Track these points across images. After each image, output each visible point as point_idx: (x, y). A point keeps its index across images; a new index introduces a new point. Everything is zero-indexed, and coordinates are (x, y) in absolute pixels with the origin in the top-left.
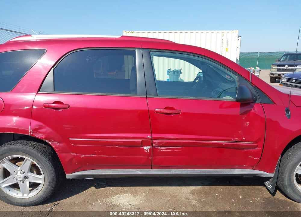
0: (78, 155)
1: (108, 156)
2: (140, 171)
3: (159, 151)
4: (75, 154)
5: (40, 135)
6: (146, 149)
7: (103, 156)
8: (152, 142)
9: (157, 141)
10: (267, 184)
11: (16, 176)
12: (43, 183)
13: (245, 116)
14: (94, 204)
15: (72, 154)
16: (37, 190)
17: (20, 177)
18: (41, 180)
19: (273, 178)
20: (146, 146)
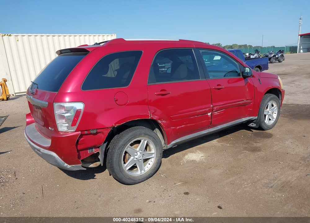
0: (175, 128)
1: (191, 125)
2: (205, 131)
3: (214, 115)
5: (156, 117)
7: (188, 125)
8: (213, 109)
9: (215, 108)
10: (251, 125)
11: (136, 157)
12: (155, 157)
13: (247, 85)
14: (181, 164)
15: (172, 128)
16: (149, 164)
17: (140, 157)
18: (153, 154)
19: (257, 119)
20: (209, 113)
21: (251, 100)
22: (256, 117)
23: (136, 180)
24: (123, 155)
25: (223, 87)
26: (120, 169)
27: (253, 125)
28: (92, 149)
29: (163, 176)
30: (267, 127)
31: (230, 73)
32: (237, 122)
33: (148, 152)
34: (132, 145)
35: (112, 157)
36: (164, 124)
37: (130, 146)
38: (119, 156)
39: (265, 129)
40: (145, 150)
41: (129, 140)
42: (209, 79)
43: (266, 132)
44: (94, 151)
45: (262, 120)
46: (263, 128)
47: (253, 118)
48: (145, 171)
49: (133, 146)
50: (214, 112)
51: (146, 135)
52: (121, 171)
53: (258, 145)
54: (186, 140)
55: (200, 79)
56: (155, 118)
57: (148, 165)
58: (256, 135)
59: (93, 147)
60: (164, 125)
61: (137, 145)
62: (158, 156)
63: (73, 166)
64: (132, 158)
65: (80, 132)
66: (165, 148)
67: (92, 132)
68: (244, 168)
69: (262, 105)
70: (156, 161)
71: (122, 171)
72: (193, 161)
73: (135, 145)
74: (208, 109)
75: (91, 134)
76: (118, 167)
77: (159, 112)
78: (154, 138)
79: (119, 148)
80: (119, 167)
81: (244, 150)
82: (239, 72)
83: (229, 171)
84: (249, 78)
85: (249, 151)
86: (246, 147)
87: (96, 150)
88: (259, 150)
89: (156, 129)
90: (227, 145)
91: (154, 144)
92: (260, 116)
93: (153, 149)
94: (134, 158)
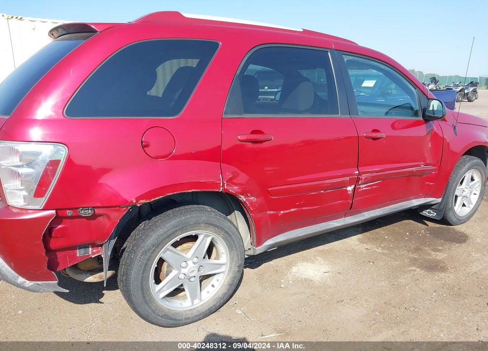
0: (275, 212)
1: (309, 208)
2: (336, 222)
3: (359, 190)
4: (272, 212)
6: (350, 190)
7: (304, 208)
8: (358, 179)
9: (363, 177)
10: (425, 213)
11: (184, 271)
12: (227, 271)
13: (429, 136)
14: (282, 286)
15: (269, 212)
16: (213, 286)
17: (192, 271)
18: (223, 266)
19: (440, 204)
20: (350, 185)
21: (434, 165)
22: (439, 200)
23: (179, 320)
24: (154, 265)
25: (383, 135)
26: (144, 297)
27: (429, 213)
28: (85, 247)
29: (240, 312)
30: (457, 219)
31: (395, 109)
32: (402, 206)
33: (213, 260)
34: (175, 245)
35: (127, 269)
36: (252, 203)
37: (172, 248)
38: (144, 270)
39: (452, 223)
40: (207, 256)
41: (171, 235)
42: (357, 116)
43: (453, 229)
44: (90, 253)
45: (450, 207)
46: (449, 220)
47: (432, 201)
48: (201, 300)
49: (178, 248)
50: (360, 185)
51: (209, 224)
52: (146, 302)
53: (440, 256)
54: (296, 238)
55: (339, 116)
56: (234, 189)
57: (209, 288)
58: (435, 233)
59: (89, 244)
60: (251, 206)
61: (190, 244)
62: (233, 269)
63: (38, 284)
64: (174, 273)
65: (53, 212)
66: (251, 253)
67: (84, 213)
68: (411, 309)
69: (454, 176)
70: (227, 280)
71: (148, 301)
72: (307, 282)
73: (185, 245)
74: (348, 178)
75: (81, 217)
76: (140, 292)
77: (243, 178)
78: (226, 232)
79: (145, 253)
80: (143, 293)
81: (410, 266)
82: (416, 107)
83: (381, 312)
84: (435, 122)
85: (422, 269)
86: (415, 259)
87: (94, 251)
88: (443, 269)
89: (236, 211)
90: (376, 249)
91: (227, 244)
92: (448, 198)
93: (223, 255)
94: (179, 273)
